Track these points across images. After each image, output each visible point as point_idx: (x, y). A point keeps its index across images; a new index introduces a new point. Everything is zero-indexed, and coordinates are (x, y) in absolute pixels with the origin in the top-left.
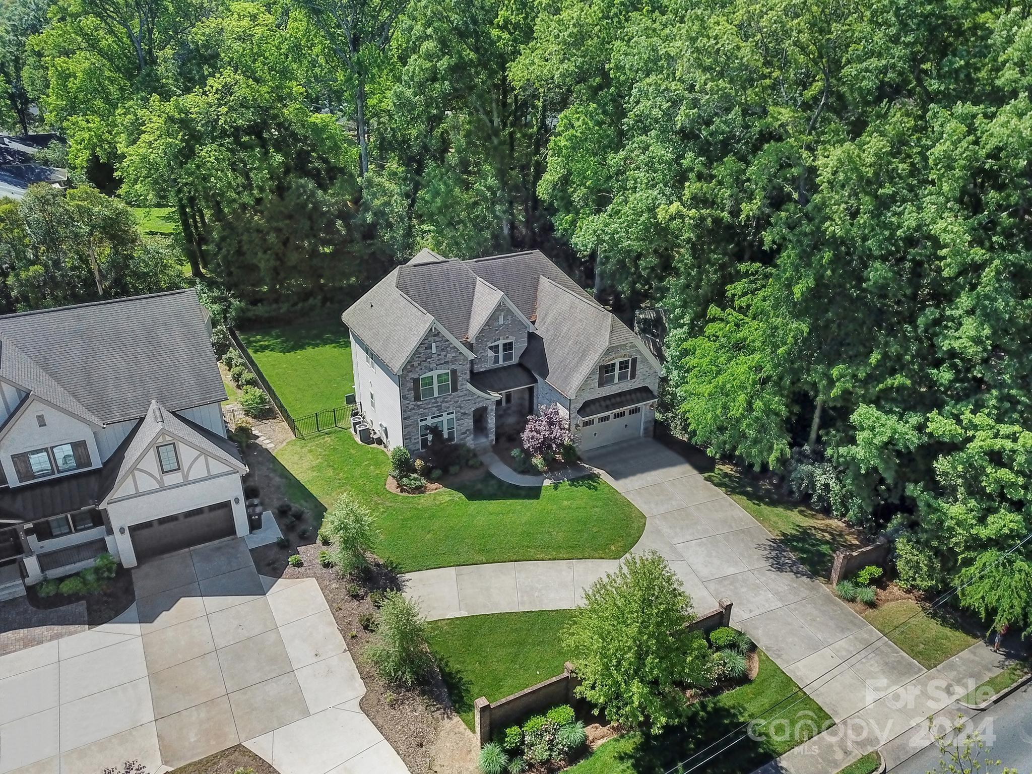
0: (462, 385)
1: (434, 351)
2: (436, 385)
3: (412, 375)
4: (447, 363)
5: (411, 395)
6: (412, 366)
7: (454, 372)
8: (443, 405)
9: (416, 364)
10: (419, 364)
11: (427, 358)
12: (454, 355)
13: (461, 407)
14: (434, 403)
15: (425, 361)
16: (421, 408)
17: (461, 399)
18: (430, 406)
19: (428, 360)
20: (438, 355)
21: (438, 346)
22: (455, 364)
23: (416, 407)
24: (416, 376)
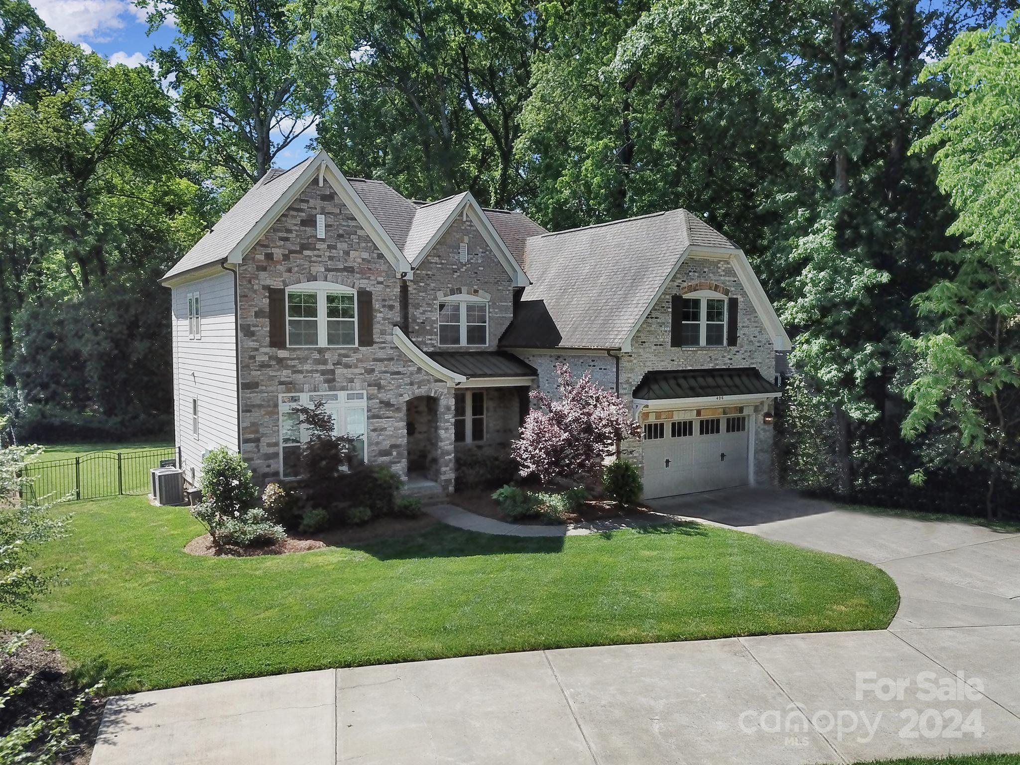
0: (383, 333)
1: (321, 233)
2: (322, 319)
3: (266, 279)
4: (350, 270)
5: (263, 327)
6: (269, 257)
7: (365, 297)
8: (339, 371)
9: (278, 253)
10: (286, 257)
11: (304, 247)
12: (366, 255)
13: (380, 387)
14: (318, 362)
15: (300, 252)
16: (287, 367)
17: (380, 367)
18: (307, 367)
19: (306, 253)
20: (330, 247)
21: (330, 226)
22: (369, 278)
23: (273, 363)
24: (277, 284)
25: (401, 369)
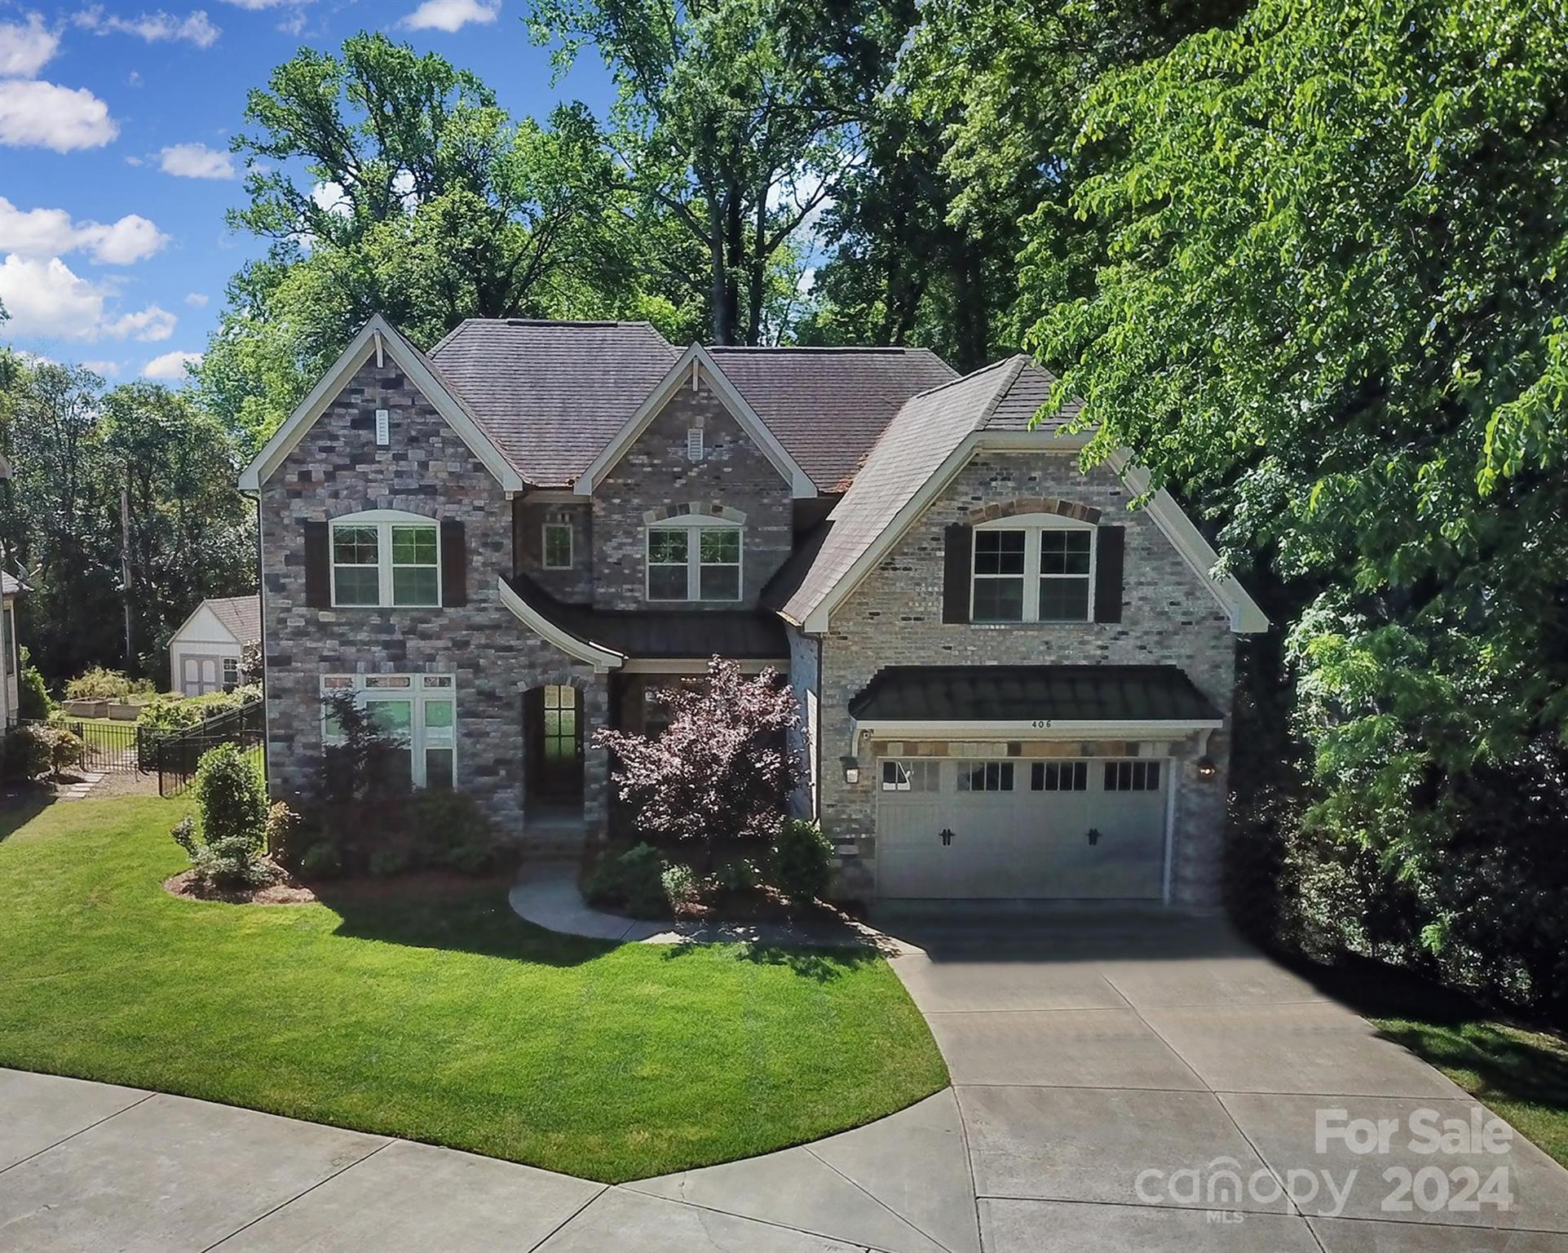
0: (484, 585)
1: (383, 436)
2: (385, 565)
3: (300, 509)
4: (430, 491)
5: (297, 579)
6: (305, 476)
7: (453, 531)
8: (412, 643)
9: (317, 470)
10: (330, 476)
11: (356, 460)
12: (455, 467)
13: (477, 669)
14: (378, 629)
15: (350, 467)
16: (333, 636)
17: (480, 639)
18: (362, 636)
19: (360, 468)
20: (397, 458)
21: (398, 425)
22: (459, 502)
23: (312, 629)
24: (315, 514)
25: (513, 643)
